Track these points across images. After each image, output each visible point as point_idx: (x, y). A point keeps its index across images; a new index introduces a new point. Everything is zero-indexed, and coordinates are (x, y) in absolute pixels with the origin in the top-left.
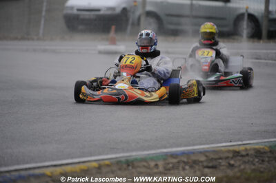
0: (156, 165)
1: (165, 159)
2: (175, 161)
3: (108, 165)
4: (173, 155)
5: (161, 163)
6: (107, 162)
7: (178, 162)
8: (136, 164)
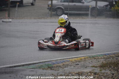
0: (101, 58)
1: (103, 56)
2: (106, 57)
3: (87, 58)
4: (105, 55)
5: (102, 57)
6: (87, 57)
7: (107, 57)
8: (95, 58)
